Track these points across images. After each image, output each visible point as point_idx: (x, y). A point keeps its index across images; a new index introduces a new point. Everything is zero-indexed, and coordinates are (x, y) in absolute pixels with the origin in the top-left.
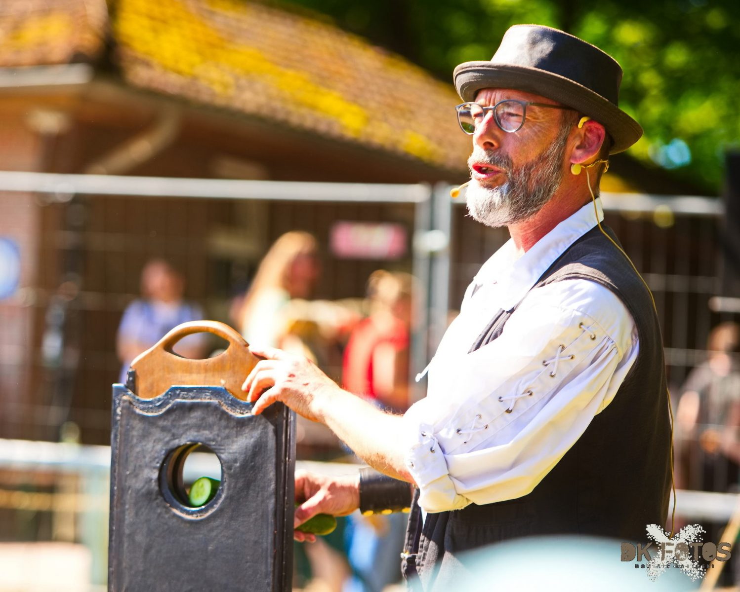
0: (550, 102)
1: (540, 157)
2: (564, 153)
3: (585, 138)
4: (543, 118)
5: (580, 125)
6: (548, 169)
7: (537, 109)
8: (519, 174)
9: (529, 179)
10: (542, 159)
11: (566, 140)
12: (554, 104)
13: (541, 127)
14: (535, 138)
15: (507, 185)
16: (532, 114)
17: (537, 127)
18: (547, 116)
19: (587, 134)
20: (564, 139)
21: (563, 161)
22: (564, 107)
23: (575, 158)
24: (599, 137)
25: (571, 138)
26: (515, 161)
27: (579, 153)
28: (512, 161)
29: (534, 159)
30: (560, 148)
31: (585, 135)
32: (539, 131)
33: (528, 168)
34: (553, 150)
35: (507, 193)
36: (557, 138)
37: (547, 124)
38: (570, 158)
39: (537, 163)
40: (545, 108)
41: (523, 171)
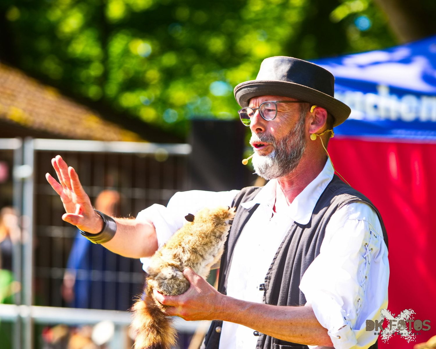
0: (291, 100)
1: (291, 133)
2: (304, 128)
3: (316, 118)
4: (289, 109)
5: (312, 111)
6: (297, 139)
7: (284, 104)
8: (280, 144)
9: (286, 146)
10: (292, 133)
11: (304, 120)
12: (294, 100)
13: (288, 115)
14: (286, 122)
15: (274, 152)
16: (282, 108)
17: (286, 115)
18: (291, 108)
19: (317, 115)
20: (303, 120)
21: (305, 133)
22: (301, 101)
23: (312, 130)
24: (324, 116)
25: (307, 119)
26: (275, 137)
27: (313, 127)
28: (274, 137)
29: (287, 134)
30: (302, 126)
31: (315, 116)
32: (288, 117)
33: (285, 140)
34: (298, 127)
35: (275, 157)
36: (299, 120)
37: (291, 113)
38: (309, 131)
39: (289, 137)
40: (289, 103)
41: (282, 142)
